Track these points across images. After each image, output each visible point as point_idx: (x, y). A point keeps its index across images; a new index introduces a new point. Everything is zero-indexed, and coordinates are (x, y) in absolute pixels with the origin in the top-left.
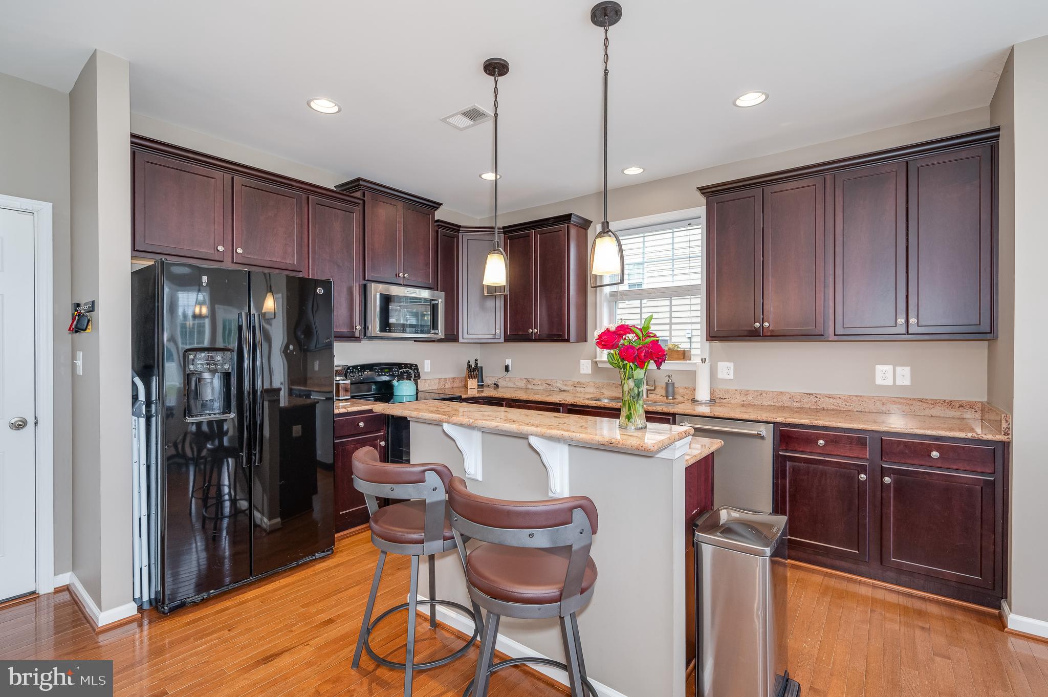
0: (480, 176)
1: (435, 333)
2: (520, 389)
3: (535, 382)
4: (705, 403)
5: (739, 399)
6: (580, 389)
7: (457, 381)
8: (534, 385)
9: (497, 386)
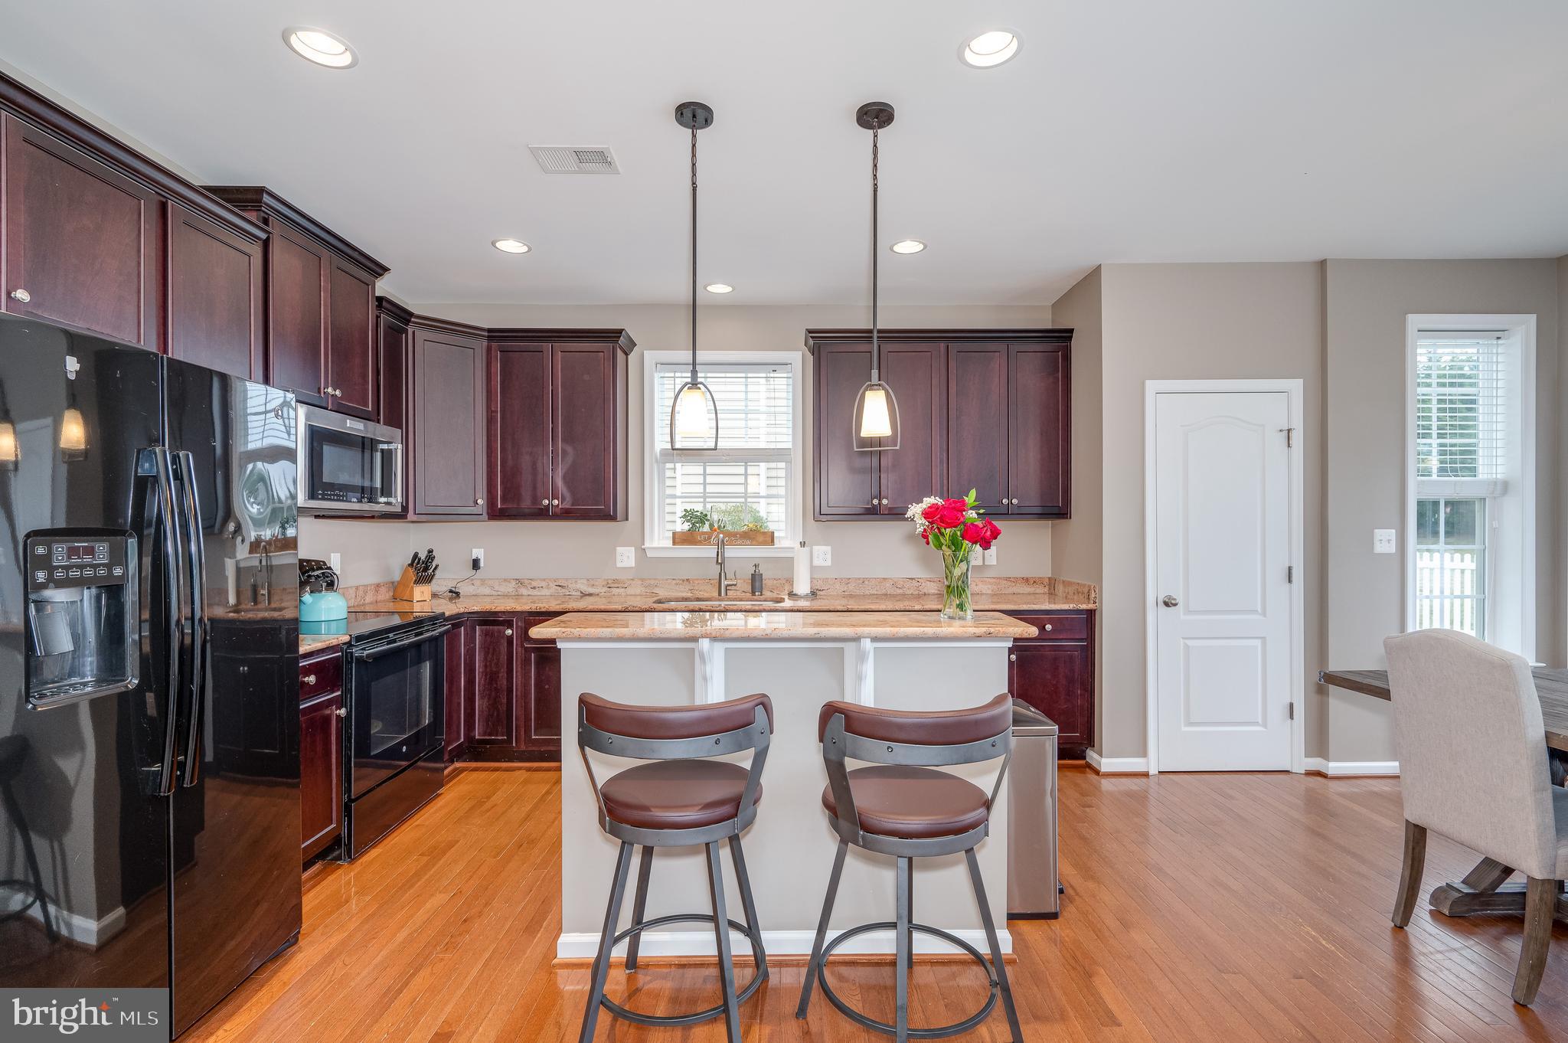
0: (493, 244)
1: (388, 504)
2: (506, 596)
3: (534, 584)
4: (806, 597)
5: (839, 588)
6: (617, 590)
7: (383, 590)
8: (534, 588)
9: (458, 594)
